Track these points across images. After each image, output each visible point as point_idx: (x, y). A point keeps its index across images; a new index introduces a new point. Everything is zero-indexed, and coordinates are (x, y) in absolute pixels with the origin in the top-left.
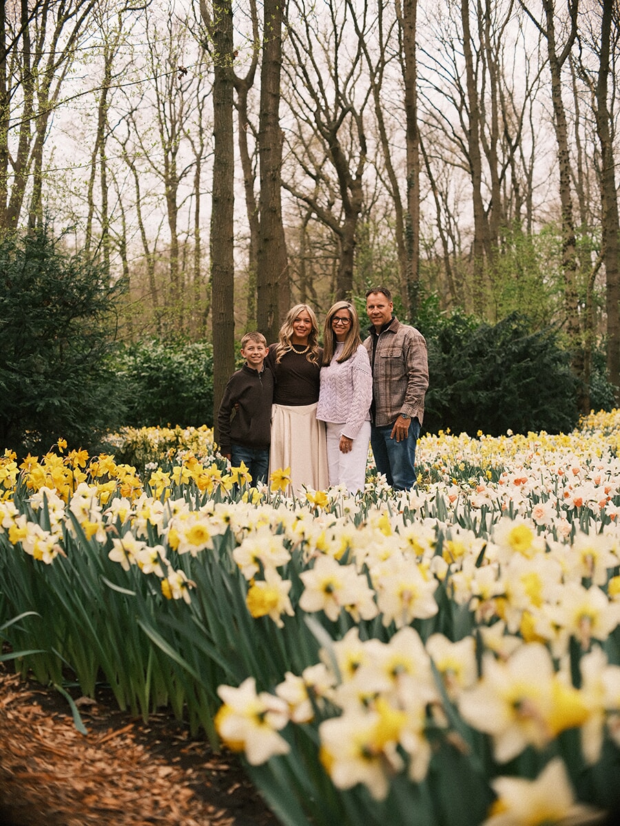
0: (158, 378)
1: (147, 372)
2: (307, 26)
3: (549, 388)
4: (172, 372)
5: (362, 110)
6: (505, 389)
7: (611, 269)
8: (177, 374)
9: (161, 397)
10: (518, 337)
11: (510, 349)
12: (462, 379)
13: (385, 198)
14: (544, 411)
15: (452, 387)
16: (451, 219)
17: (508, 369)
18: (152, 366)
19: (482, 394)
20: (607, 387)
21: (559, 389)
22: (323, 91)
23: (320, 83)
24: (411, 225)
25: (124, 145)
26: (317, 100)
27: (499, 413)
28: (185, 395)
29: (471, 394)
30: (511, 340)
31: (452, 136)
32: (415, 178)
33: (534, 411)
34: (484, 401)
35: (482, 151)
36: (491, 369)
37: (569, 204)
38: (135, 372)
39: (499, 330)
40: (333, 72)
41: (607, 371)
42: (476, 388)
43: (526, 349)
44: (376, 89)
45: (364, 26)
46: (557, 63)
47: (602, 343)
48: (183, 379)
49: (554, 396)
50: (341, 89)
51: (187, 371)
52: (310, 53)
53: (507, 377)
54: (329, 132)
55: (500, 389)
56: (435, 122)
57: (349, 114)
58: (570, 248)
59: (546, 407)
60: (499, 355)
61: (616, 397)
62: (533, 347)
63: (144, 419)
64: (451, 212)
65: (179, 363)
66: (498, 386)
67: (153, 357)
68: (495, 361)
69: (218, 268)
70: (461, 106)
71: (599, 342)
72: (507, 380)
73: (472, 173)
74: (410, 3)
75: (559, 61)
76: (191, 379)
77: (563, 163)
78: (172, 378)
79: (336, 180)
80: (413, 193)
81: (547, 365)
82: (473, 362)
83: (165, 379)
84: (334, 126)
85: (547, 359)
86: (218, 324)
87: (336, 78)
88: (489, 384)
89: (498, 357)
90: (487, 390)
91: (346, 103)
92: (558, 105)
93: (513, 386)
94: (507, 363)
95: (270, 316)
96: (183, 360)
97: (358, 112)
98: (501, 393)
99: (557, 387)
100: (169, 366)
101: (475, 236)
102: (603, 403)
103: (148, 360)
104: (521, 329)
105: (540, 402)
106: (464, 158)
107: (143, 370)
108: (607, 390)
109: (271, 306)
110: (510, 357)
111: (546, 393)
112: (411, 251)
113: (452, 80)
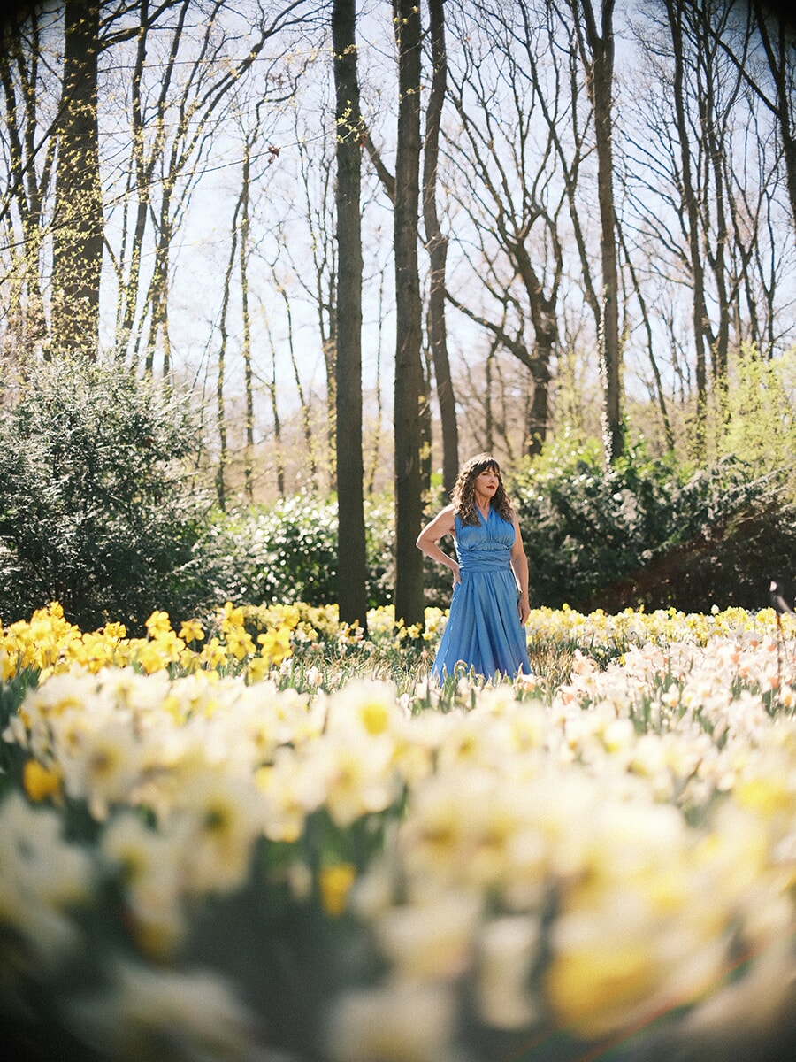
2: (488, 115)
5: (556, 216)
22: (508, 194)
23: (505, 184)
25: (273, 266)
26: (500, 203)
31: (672, 246)
40: (520, 169)
44: (570, 189)
45: (556, 113)
50: (529, 190)
52: (490, 146)
54: (515, 242)
56: (650, 229)
57: (540, 220)
84: (521, 235)
87: (522, 176)
91: (536, 206)
95: (409, 460)
97: (552, 217)
109: (410, 448)
113: (670, 177)
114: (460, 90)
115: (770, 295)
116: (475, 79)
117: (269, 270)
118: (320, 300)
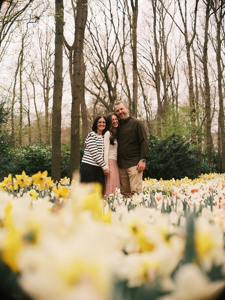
0: (36, 158)
1: (31, 156)
3: (187, 164)
4: (41, 156)
5: (117, 63)
6: (170, 163)
7: (208, 121)
8: (43, 157)
9: (37, 166)
10: (175, 143)
11: (172, 148)
12: (153, 159)
13: (125, 97)
14: (185, 172)
15: (150, 162)
16: (149, 106)
17: (172, 156)
18: (33, 154)
19: (161, 165)
20: (207, 165)
21: (191, 164)
22: (102, 56)
23: (101, 52)
24: (134, 102)
25: (30, 75)
26: (100, 58)
27: (168, 173)
28: (45, 165)
29: (157, 165)
30: (172, 144)
31: (149, 74)
32: (136, 84)
33: (182, 172)
34: (162, 168)
35: (161, 78)
36: (165, 155)
37: (193, 97)
38: (27, 156)
39: (168, 141)
40: (106, 48)
41: (207, 159)
42: (159, 163)
43: (178, 148)
44: (122, 54)
45: (118, 32)
46: (188, 45)
47: (204, 150)
48: (45, 159)
49: (189, 167)
50: (109, 55)
51: (47, 156)
52: (98, 41)
53: (171, 159)
54: (104, 70)
55: (168, 163)
57: (112, 64)
58: (193, 113)
59: (186, 170)
60: (168, 150)
61: (211, 169)
62: (181, 148)
63: (30, 174)
64: (149, 103)
65: (44, 153)
66: (168, 162)
67: (33, 150)
68: (166, 153)
69: (54, 109)
70: (153, 63)
71: (203, 150)
72: (171, 160)
73: (156, 88)
74: (135, 19)
75: (189, 44)
76: (48, 159)
77: (191, 81)
78: (41, 159)
79: (107, 91)
80: (135, 89)
81: (186, 155)
82: (158, 153)
83: (38, 159)
84: (106, 68)
85: (186, 152)
86: (54, 132)
87: (107, 51)
88: (164, 161)
89: (168, 151)
90: (163, 164)
91: (111, 60)
92: (189, 60)
93: (173, 162)
94: (171, 153)
95: (76, 129)
96: (45, 151)
97: (115, 63)
98: (169, 165)
99: (190, 163)
100: (40, 154)
101: (158, 109)
102: (206, 171)
103: (32, 151)
104: (176, 140)
105: (184, 169)
106: (154, 83)
107: (30, 155)
108: (207, 166)
109: (76, 125)
110: (172, 151)
111: (186, 165)
112: (134, 112)
113: (149, 54)
114: (90, 24)
115: (177, 89)
116: (93, 21)
117: (28, 76)
118: (44, 86)
